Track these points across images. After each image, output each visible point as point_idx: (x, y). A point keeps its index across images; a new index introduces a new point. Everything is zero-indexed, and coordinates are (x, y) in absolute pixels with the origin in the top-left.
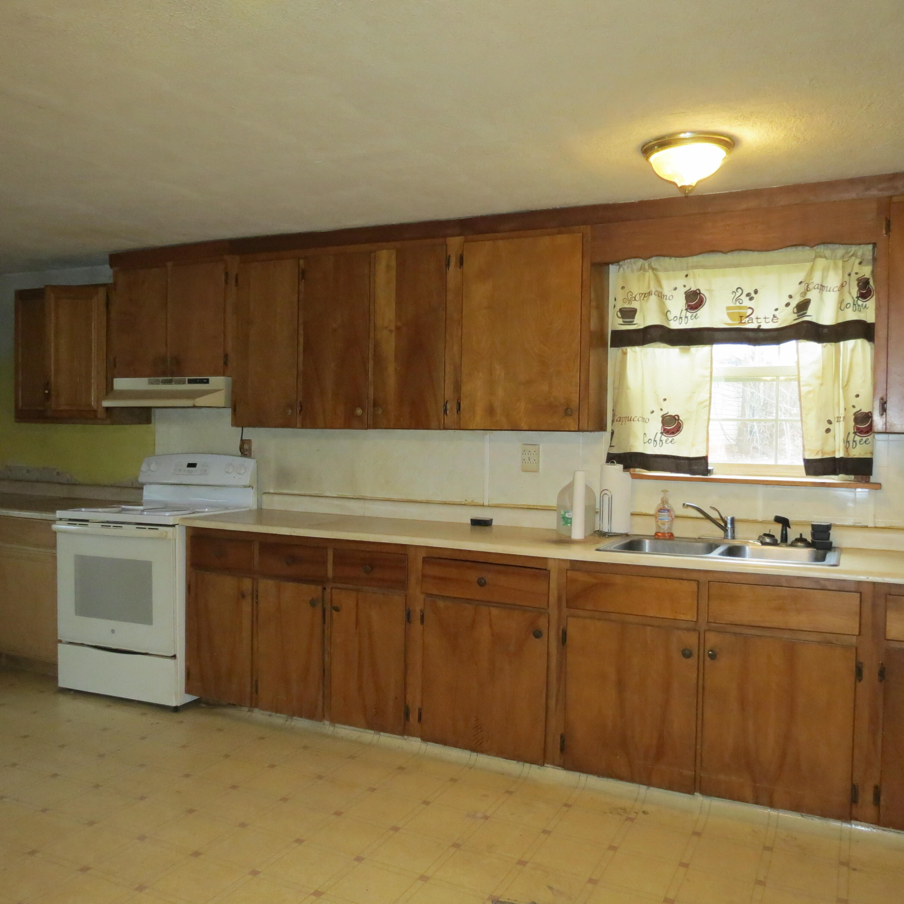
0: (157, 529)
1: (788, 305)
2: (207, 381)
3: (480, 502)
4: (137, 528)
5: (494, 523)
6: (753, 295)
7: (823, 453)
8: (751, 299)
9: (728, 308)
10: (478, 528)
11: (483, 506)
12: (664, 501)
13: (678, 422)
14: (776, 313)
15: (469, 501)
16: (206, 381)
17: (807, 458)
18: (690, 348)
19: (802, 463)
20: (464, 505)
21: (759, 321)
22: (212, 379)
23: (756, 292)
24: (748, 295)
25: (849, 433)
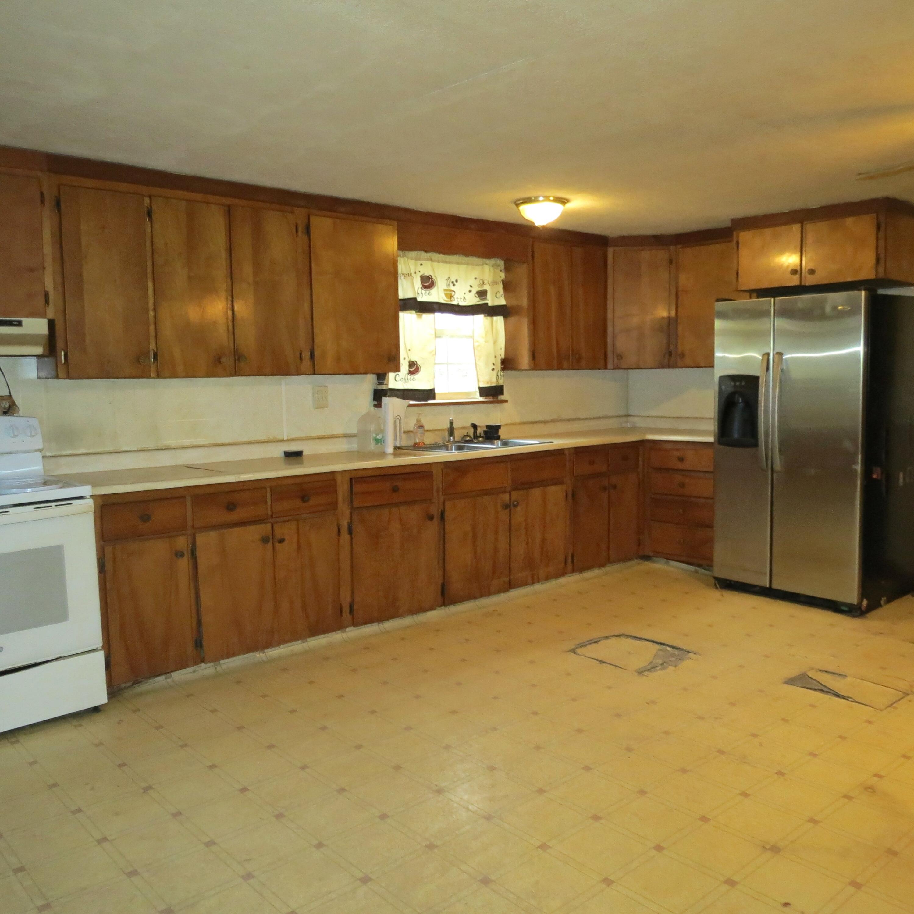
0: (71, 504)
1: (470, 291)
2: (19, 324)
3: (280, 437)
4: (35, 508)
5: (304, 453)
6: (455, 283)
7: (491, 383)
8: (454, 285)
9: (445, 290)
10: (291, 458)
11: (283, 441)
12: (418, 421)
13: (417, 366)
14: (465, 296)
15: (271, 438)
16: (17, 323)
17: (481, 386)
18: (422, 315)
19: (478, 390)
20: (267, 442)
21: (458, 300)
22: (25, 321)
23: (457, 281)
24: (453, 282)
25: (498, 371)
